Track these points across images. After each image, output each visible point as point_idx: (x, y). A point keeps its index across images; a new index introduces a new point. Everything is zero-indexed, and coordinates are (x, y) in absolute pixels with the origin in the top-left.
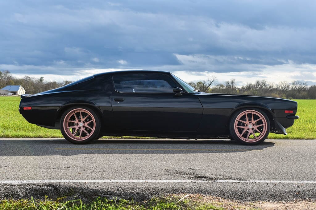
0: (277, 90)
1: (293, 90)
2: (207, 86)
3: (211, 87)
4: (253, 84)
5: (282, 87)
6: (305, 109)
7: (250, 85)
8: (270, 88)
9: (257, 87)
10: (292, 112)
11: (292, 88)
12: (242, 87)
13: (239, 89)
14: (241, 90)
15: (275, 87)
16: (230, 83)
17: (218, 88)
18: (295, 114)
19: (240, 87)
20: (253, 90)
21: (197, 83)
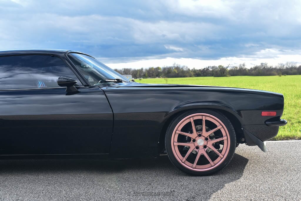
0: (275, 69)
1: (287, 69)
2: (226, 68)
3: (229, 69)
4: (258, 65)
5: (279, 67)
6: (295, 84)
7: (256, 67)
8: (270, 67)
9: (261, 68)
10: (274, 114)
11: (286, 67)
12: (250, 68)
13: (248, 69)
14: (250, 70)
15: (274, 67)
16: (242, 65)
17: (234, 69)
18: (279, 117)
19: (249, 68)
20: (258, 69)
21: (219, 66)
